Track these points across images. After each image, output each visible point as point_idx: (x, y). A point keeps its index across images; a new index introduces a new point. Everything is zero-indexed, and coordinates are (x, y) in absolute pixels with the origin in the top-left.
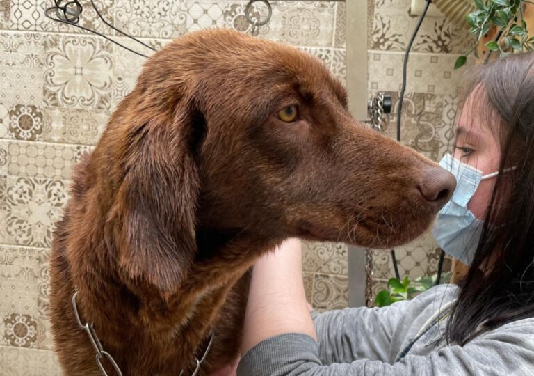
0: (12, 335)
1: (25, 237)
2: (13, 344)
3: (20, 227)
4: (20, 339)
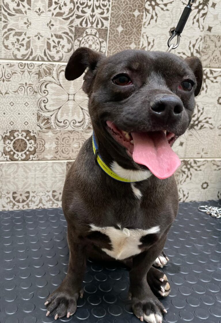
0: (11, 151)
1: (23, 51)
2: (12, 159)
3: (18, 40)
4: (20, 154)
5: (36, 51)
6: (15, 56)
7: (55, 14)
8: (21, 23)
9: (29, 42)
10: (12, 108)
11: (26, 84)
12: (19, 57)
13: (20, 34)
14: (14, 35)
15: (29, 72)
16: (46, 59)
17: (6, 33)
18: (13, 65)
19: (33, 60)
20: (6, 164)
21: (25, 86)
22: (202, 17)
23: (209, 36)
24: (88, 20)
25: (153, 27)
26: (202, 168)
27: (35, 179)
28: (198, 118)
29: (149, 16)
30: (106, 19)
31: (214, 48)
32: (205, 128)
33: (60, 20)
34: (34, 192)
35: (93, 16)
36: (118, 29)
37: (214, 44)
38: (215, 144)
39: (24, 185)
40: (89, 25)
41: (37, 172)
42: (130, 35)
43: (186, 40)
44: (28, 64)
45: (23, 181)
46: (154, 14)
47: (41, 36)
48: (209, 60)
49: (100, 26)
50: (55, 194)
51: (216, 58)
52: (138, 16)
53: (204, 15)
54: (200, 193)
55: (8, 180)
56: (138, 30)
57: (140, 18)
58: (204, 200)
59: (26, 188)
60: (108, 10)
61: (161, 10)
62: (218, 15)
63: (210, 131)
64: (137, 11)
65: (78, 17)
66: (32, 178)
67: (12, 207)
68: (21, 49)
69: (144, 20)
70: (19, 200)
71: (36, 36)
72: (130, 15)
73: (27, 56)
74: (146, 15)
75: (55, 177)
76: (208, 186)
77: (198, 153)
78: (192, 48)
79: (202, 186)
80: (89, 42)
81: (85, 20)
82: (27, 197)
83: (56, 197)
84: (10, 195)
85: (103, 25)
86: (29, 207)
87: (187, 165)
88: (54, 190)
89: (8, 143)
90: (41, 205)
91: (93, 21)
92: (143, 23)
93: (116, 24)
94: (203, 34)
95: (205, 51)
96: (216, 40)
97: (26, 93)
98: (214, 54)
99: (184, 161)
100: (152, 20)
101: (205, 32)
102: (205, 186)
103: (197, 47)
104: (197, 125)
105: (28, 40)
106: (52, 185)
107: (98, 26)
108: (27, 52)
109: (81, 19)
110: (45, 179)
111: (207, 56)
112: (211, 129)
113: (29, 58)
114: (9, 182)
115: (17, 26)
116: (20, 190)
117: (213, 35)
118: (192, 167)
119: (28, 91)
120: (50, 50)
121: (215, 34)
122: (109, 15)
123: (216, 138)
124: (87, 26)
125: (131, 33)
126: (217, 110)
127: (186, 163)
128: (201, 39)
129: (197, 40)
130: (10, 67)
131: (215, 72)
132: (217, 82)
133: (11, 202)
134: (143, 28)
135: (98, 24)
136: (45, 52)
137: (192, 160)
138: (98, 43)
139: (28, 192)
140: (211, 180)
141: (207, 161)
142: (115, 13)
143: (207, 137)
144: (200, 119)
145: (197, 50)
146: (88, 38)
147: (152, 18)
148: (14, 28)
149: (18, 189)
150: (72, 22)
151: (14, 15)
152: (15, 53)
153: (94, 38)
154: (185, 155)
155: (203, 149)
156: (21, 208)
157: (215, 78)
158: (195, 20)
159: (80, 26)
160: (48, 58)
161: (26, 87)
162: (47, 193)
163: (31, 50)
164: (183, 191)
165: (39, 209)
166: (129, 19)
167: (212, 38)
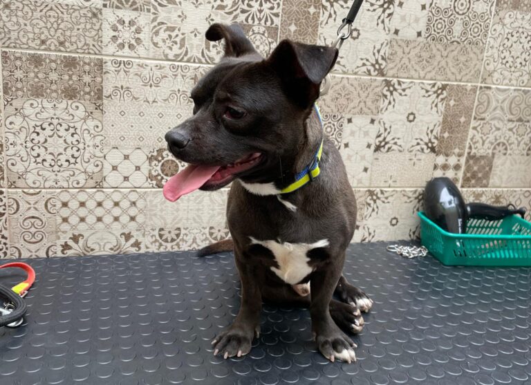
5: (191, 51)
6: (166, 56)
7: (215, 6)
8: (174, 16)
9: (183, 40)
10: (161, 120)
11: (179, 90)
12: (171, 57)
13: (172, 29)
14: (165, 31)
15: (183, 76)
16: (203, 60)
17: (155, 27)
18: (164, 67)
19: (188, 61)
20: (151, 191)
21: (177, 93)
22: (387, 17)
23: (396, 40)
24: (255, 16)
25: (331, 27)
26: (390, 199)
27: (188, 212)
28: (385, 139)
29: (327, 14)
30: (277, 15)
31: (402, 55)
32: (393, 150)
33: (221, 15)
34: (186, 229)
35: (260, 11)
36: (290, 28)
37: (402, 50)
38: (405, 170)
39: (174, 219)
40: (257, 22)
41: (191, 203)
42: (304, 35)
43: (370, 44)
44: (181, 66)
45: (173, 214)
46: (332, 12)
47: (198, 33)
48: (397, 68)
49: (269, 23)
50: (212, 231)
51: (405, 66)
52: (314, 14)
53: (390, 15)
54: (388, 230)
55: (154, 212)
56: (314, 31)
57: (316, 16)
58: (393, 240)
59: (176, 223)
60: (278, 4)
61: (340, 7)
62: (405, 16)
63: (398, 154)
64: (312, 7)
65: (243, 11)
66: (185, 210)
67: (157, 247)
68: (173, 47)
69: (321, 19)
70: (167, 239)
71: (192, 32)
72: (304, 11)
73: (181, 57)
74: (323, 13)
75: (213, 210)
76: (397, 222)
77: (385, 182)
78: (377, 54)
79: (391, 222)
80: (256, 42)
81: (251, 16)
82: (178, 235)
83: (214, 236)
84: (156, 233)
85: (272, 22)
86: (179, 247)
87: (372, 196)
88: (211, 226)
89: (155, 165)
90: (194, 245)
91: (261, 17)
92: (320, 22)
93: (288, 22)
94: (389, 38)
95: (392, 57)
96: (403, 45)
97: (178, 102)
98: (402, 62)
99: (369, 191)
100: (330, 19)
101: (392, 36)
102: (394, 222)
103: (382, 53)
104: (384, 146)
105: (183, 37)
106: (209, 220)
107: (267, 23)
108: (181, 51)
109: (246, 15)
110: (201, 212)
111: (395, 64)
112: (400, 151)
113: (183, 58)
114: (155, 215)
115: (169, 19)
116: (169, 226)
117: (401, 40)
118: (378, 198)
119: (181, 99)
120: (209, 51)
121: (403, 38)
122: (280, 11)
123: (406, 163)
124: (254, 22)
125: (306, 33)
126: (406, 129)
127: (371, 193)
128: (387, 44)
129: (382, 45)
130: (159, 69)
131: (404, 83)
132: (406, 95)
133: (156, 241)
134: (319, 28)
135: (266, 20)
136: (203, 53)
137: (378, 189)
138: (266, 44)
139: (179, 229)
140: (401, 215)
141: (397, 191)
142: (287, 9)
143: (396, 162)
144: (387, 140)
145: (382, 56)
146: (255, 37)
147: (330, 16)
148: (165, 22)
149: (166, 224)
150: (235, 17)
151: (166, 6)
152: (166, 52)
153: (262, 38)
154: (370, 184)
155: (391, 176)
156: (169, 249)
157: (404, 90)
158: (380, 21)
159: (245, 23)
160: (206, 60)
161: (179, 95)
162: (202, 230)
163: (185, 49)
164: (368, 229)
165: (192, 250)
166: (303, 16)
167: (400, 42)
